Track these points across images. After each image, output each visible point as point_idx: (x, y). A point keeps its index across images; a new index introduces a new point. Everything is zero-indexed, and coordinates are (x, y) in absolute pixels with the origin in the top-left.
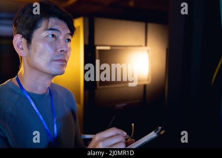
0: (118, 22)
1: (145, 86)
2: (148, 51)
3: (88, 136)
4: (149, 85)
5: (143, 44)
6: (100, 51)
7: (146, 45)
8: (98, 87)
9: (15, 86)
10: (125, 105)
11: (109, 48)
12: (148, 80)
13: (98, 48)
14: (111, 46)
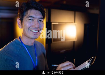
0: (62, 11)
1: (74, 42)
2: (76, 25)
3: (55, 65)
4: (76, 41)
5: (73, 21)
6: (54, 25)
7: (75, 22)
8: (53, 42)
9: (19, 42)
10: (65, 51)
11: (57, 24)
12: (76, 39)
13: (53, 23)
14: (59, 23)
